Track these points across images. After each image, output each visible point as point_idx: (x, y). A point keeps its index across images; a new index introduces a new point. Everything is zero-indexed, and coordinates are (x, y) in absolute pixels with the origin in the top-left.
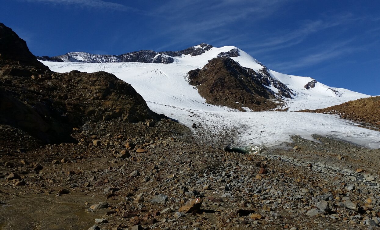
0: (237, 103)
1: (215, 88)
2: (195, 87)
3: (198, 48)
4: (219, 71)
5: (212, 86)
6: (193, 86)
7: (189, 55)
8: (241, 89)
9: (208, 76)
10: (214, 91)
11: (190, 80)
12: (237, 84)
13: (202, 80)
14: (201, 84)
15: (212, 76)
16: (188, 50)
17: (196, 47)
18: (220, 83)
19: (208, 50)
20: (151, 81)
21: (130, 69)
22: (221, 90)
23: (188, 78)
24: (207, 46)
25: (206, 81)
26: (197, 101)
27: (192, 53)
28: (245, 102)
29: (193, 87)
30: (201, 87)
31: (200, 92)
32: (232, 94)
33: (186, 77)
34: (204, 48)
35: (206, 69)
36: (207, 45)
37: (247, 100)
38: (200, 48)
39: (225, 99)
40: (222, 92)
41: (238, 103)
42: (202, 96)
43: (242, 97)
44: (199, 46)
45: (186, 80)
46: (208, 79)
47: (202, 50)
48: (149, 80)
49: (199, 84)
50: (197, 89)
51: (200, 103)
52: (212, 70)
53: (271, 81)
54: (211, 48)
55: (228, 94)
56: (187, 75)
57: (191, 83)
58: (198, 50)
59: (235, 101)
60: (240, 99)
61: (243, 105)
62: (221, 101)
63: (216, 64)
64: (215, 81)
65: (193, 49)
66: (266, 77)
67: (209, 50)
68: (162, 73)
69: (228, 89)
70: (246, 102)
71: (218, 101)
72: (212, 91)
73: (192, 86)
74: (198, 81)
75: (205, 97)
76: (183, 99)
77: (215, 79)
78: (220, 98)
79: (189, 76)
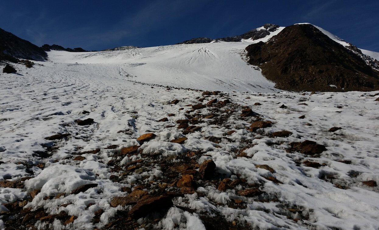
0: (331, 86)
1: (290, 66)
2: (257, 66)
3: (261, 30)
4: (294, 41)
5: (285, 62)
6: (254, 66)
7: (250, 39)
8: (335, 64)
9: (277, 49)
10: (289, 70)
11: (249, 57)
12: (328, 57)
13: (268, 56)
14: (266, 63)
15: (284, 49)
16: (249, 34)
17: (259, 29)
18: (298, 56)
19: (273, 31)
20: (190, 63)
21: (167, 52)
22: (302, 67)
23: (246, 56)
24: (272, 27)
25: (275, 56)
26: (261, 85)
27: (253, 36)
28: (346, 84)
29: (254, 68)
30: (266, 66)
31: (264, 73)
32: (321, 72)
33: (243, 55)
34: (268, 30)
35: (274, 41)
36: (272, 25)
37: (349, 81)
38: (264, 30)
39: (310, 81)
40: (304, 70)
41: (334, 86)
42: (268, 78)
43: (340, 76)
44: (263, 28)
45: (242, 59)
46: (277, 54)
47: (266, 31)
48: (188, 62)
49: (263, 62)
50: (261, 70)
51: (266, 89)
52: (283, 41)
53: (366, 59)
54: (278, 29)
55: (314, 73)
56: (245, 51)
57: (251, 62)
58: (261, 33)
59: (329, 84)
60: (338, 80)
61: (343, 89)
62: (304, 84)
63: (289, 32)
64: (289, 54)
65: (255, 32)
66: (358, 55)
67: (275, 30)
68: (208, 52)
69: (312, 65)
70: (348, 85)
71: (297, 85)
72: (285, 70)
73: (252, 66)
74: (261, 58)
75: (273, 80)
76: (235, 83)
77: (289, 52)
78: (300, 79)
79: (247, 52)
